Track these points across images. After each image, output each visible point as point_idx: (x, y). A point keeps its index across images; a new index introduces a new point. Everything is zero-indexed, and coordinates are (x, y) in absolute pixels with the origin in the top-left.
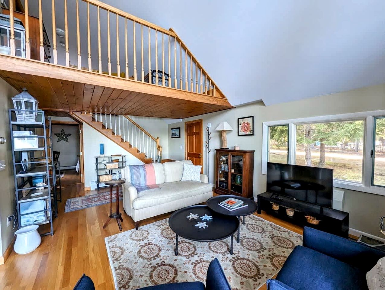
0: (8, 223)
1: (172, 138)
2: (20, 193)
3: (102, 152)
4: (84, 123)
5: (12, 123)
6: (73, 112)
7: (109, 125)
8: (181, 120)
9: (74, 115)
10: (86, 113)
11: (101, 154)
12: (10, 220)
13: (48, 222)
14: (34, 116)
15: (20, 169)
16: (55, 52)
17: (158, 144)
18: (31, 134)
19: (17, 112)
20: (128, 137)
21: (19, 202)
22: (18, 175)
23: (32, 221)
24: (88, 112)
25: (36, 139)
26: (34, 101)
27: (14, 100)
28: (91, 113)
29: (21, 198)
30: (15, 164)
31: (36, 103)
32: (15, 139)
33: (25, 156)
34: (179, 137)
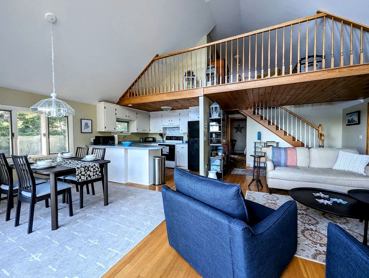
0: (206, 166)
1: (347, 125)
2: (211, 153)
3: (259, 138)
4: (248, 117)
5: (210, 118)
6: (241, 110)
7: (266, 116)
8: (362, 101)
9: (242, 112)
10: (249, 109)
11: (258, 139)
12: (207, 165)
13: (221, 172)
14: (218, 114)
15: (211, 142)
16: (232, 76)
17: (320, 132)
18: (216, 124)
19: (212, 113)
20: (284, 126)
21: (211, 158)
22: (211, 145)
23: (215, 169)
24: (251, 108)
25: (218, 126)
26: (218, 106)
27: (211, 107)
28: (253, 109)
29: (211, 156)
30: (210, 139)
31: (219, 107)
32: (210, 126)
33: (214, 135)
34: (359, 123)
